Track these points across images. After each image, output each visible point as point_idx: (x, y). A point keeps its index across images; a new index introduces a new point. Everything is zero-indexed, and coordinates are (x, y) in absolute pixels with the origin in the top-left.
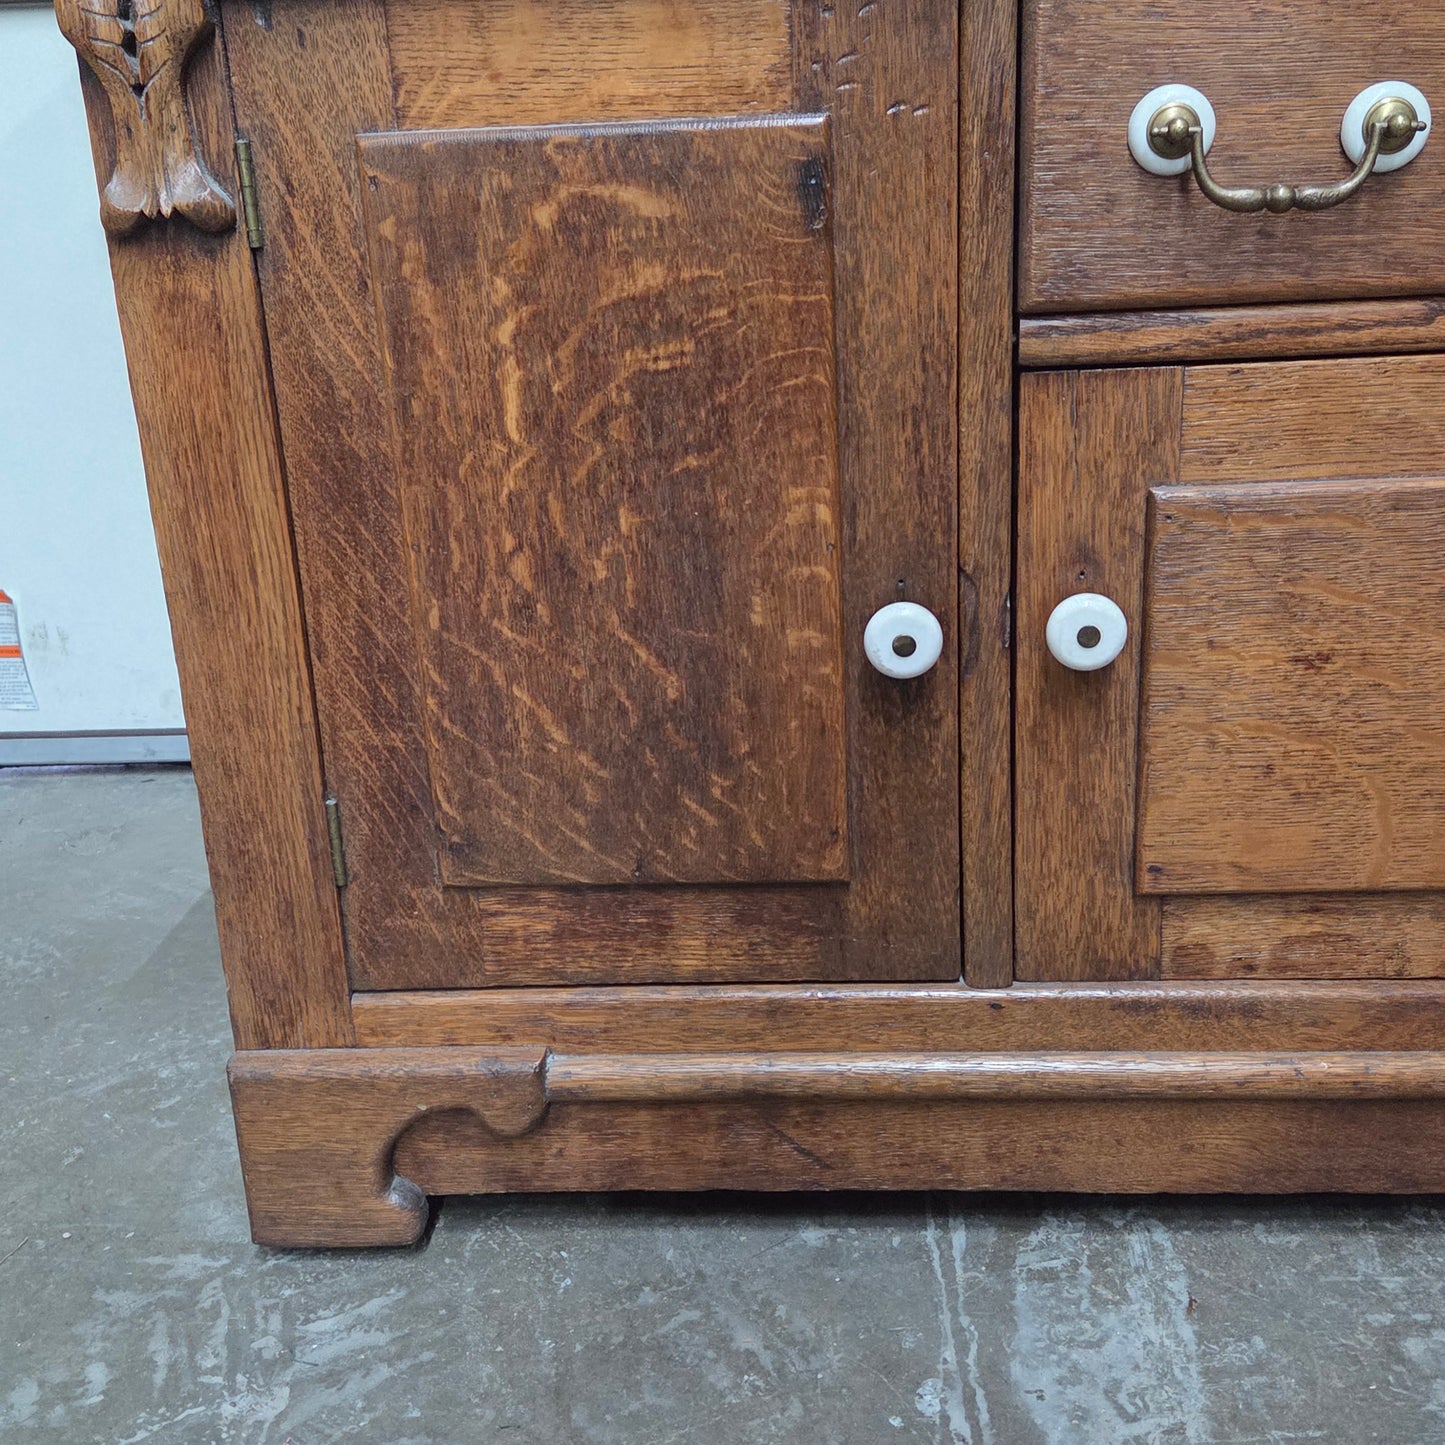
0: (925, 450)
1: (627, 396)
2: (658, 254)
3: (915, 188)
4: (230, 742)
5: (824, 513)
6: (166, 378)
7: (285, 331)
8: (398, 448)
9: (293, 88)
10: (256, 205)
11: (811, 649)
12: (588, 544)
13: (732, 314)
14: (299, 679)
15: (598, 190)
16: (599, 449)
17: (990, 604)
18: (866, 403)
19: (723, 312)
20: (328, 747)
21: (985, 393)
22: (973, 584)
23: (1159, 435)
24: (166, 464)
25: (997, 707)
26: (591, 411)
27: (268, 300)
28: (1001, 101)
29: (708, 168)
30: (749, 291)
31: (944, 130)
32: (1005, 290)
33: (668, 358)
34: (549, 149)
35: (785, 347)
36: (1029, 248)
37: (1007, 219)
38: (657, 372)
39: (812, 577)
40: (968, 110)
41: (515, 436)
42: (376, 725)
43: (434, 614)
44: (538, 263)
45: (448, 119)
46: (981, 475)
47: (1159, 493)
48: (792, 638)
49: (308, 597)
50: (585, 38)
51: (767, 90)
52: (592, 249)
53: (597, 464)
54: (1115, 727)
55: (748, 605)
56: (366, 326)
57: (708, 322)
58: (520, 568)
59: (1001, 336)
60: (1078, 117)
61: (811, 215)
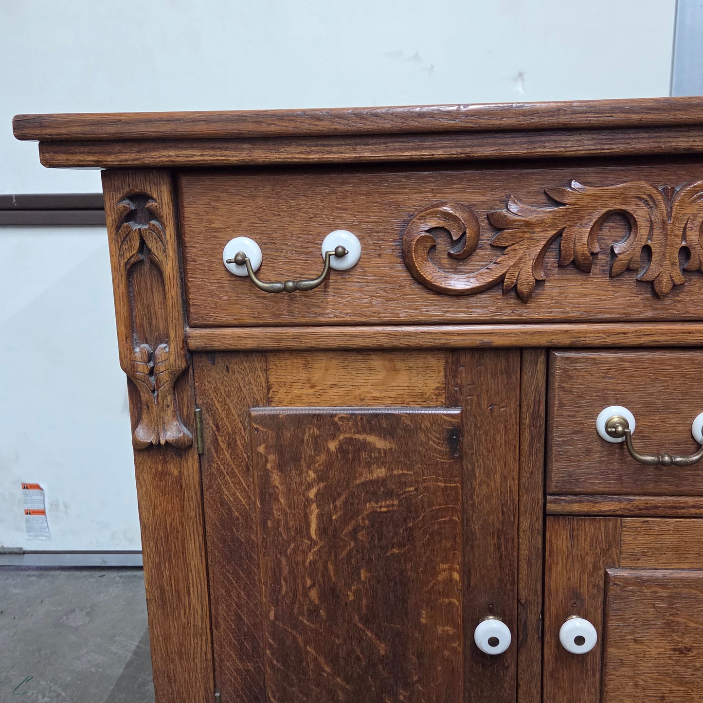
0: (503, 548)
1: (367, 522)
2: (383, 464)
3: (500, 439)
4: (172, 666)
5: (456, 576)
6: (155, 507)
7: (210, 487)
8: (260, 541)
9: (222, 388)
10: (202, 436)
11: (449, 635)
12: (345, 584)
13: (416, 490)
14: (206, 640)
15: (357, 436)
16: (352, 544)
17: (533, 618)
18: (476, 527)
19: (412, 489)
20: (218, 669)
21: (531, 526)
22: (524, 608)
23: (610, 546)
24: (152, 544)
25: (535, 664)
26: (350, 527)
27: (204, 474)
28: (539, 407)
29: (407, 429)
30: (424, 481)
31: (514, 417)
32: (540, 483)
33: (386, 507)
34: (336, 419)
35: (440, 505)
36: (552, 469)
37: (541, 455)
38: (381, 512)
39: (450, 603)
40: (524, 409)
41: (314, 537)
42: (241, 659)
43: (272, 613)
44: (329, 465)
45: (291, 403)
46: (529, 561)
47: (611, 572)
48: (440, 629)
49: (213, 601)
50: (354, 373)
51: (434, 397)
52: (353, 460)
53: (351, 550)
54: (590, 673)
55: (419, 614)
56: (248, 486)
57: (406, 492)
58: (313, 594)
59: (538, 503)
60: (574, 416)
61: (453, 451)
